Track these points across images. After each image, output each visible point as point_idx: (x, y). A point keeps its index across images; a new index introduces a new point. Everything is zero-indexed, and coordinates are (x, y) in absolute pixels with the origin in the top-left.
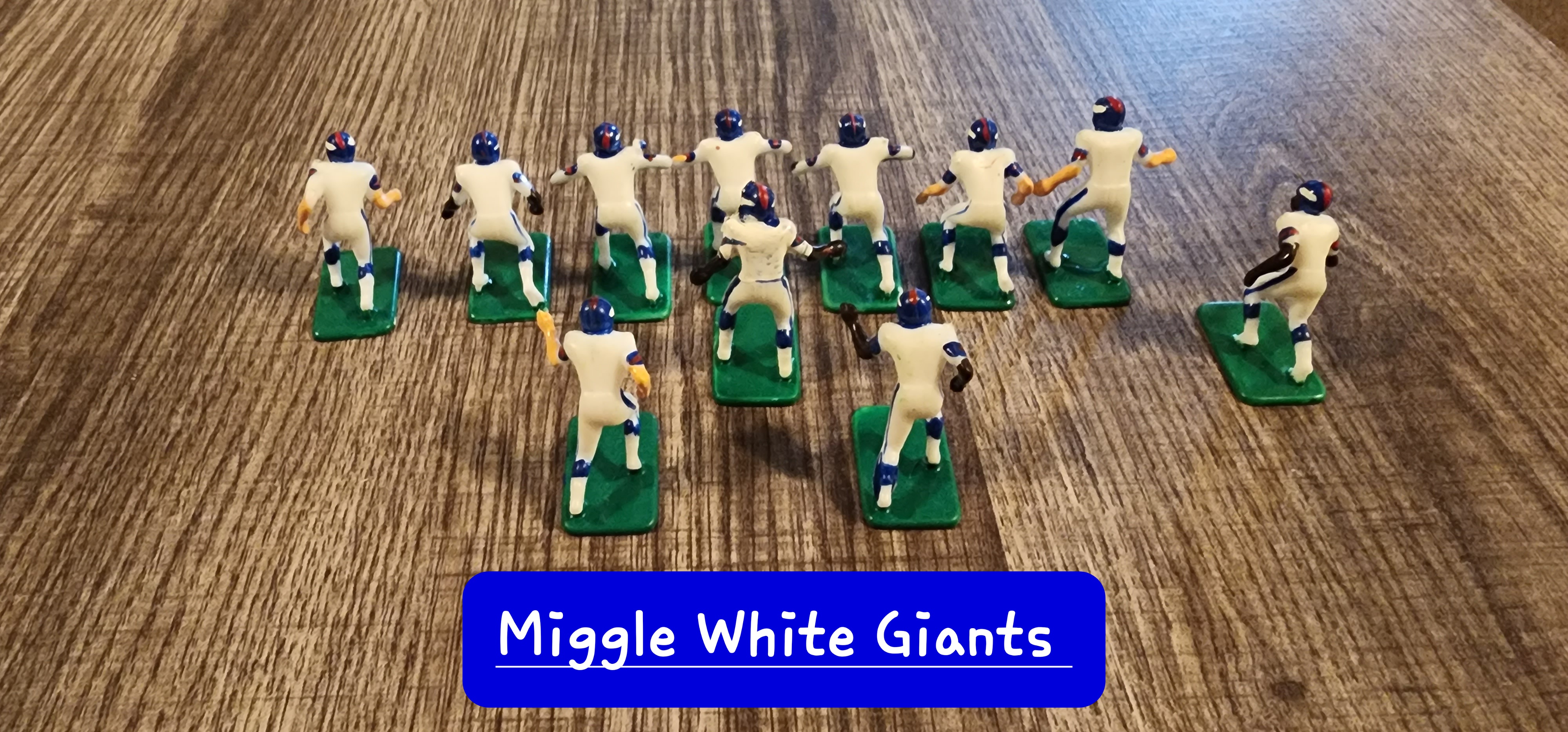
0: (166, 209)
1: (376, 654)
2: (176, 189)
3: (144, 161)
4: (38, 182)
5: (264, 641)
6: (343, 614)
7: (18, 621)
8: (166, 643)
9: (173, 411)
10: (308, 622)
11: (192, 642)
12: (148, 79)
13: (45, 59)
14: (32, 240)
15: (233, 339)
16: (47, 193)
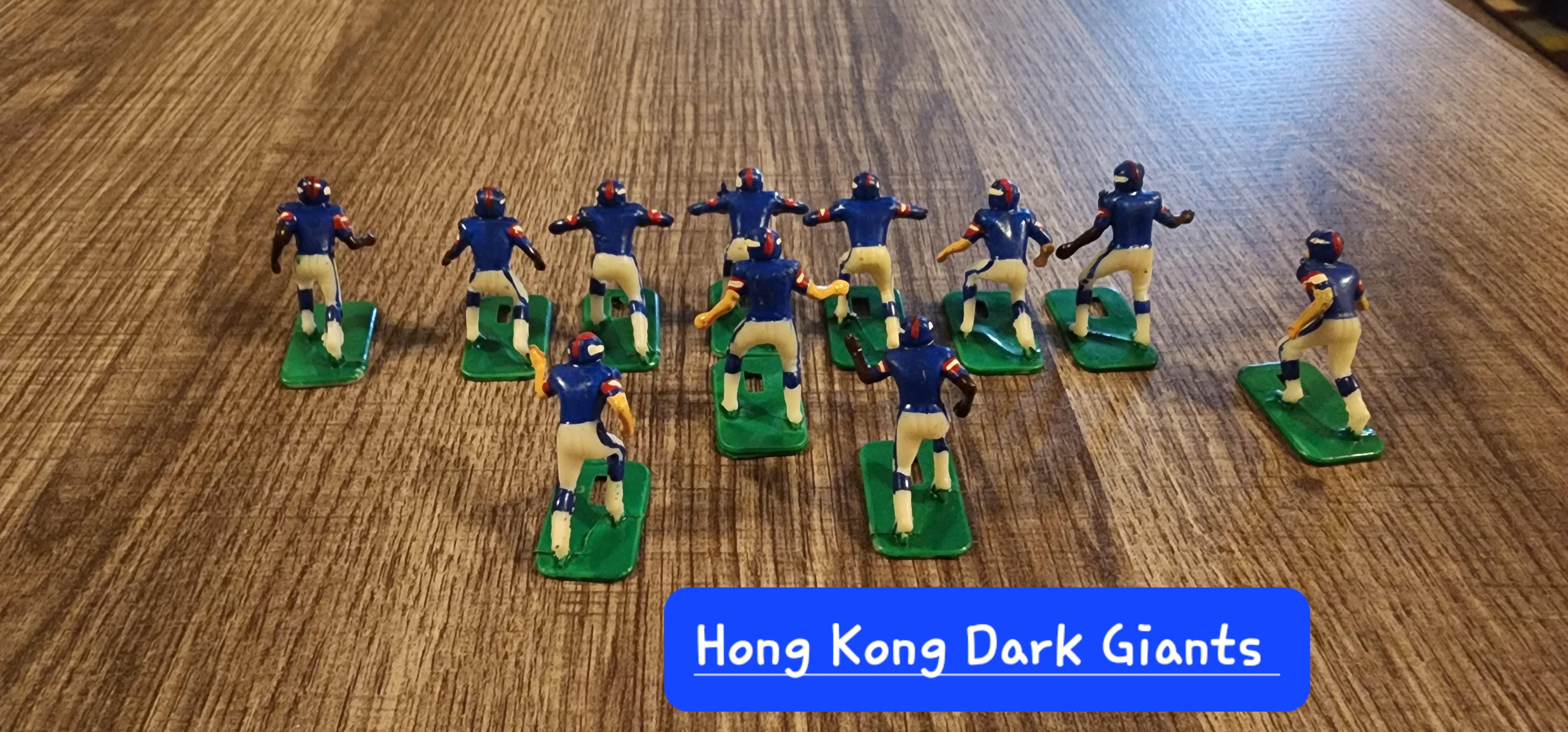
0: (340, 147)
1: (542, 444)
2: (347, 134)
3: (319, 115)
4: (231, 127)
5: (449, 433)
6: (513, 416)
7: (245, 416)
8: (368, 433)
9: (359, 282)
10: (484, 422)
11: (389, 432)
12: (317, 60)
13: (227, 46)
14: (231, 166)
15: (405, 236)
16: (240, 135)
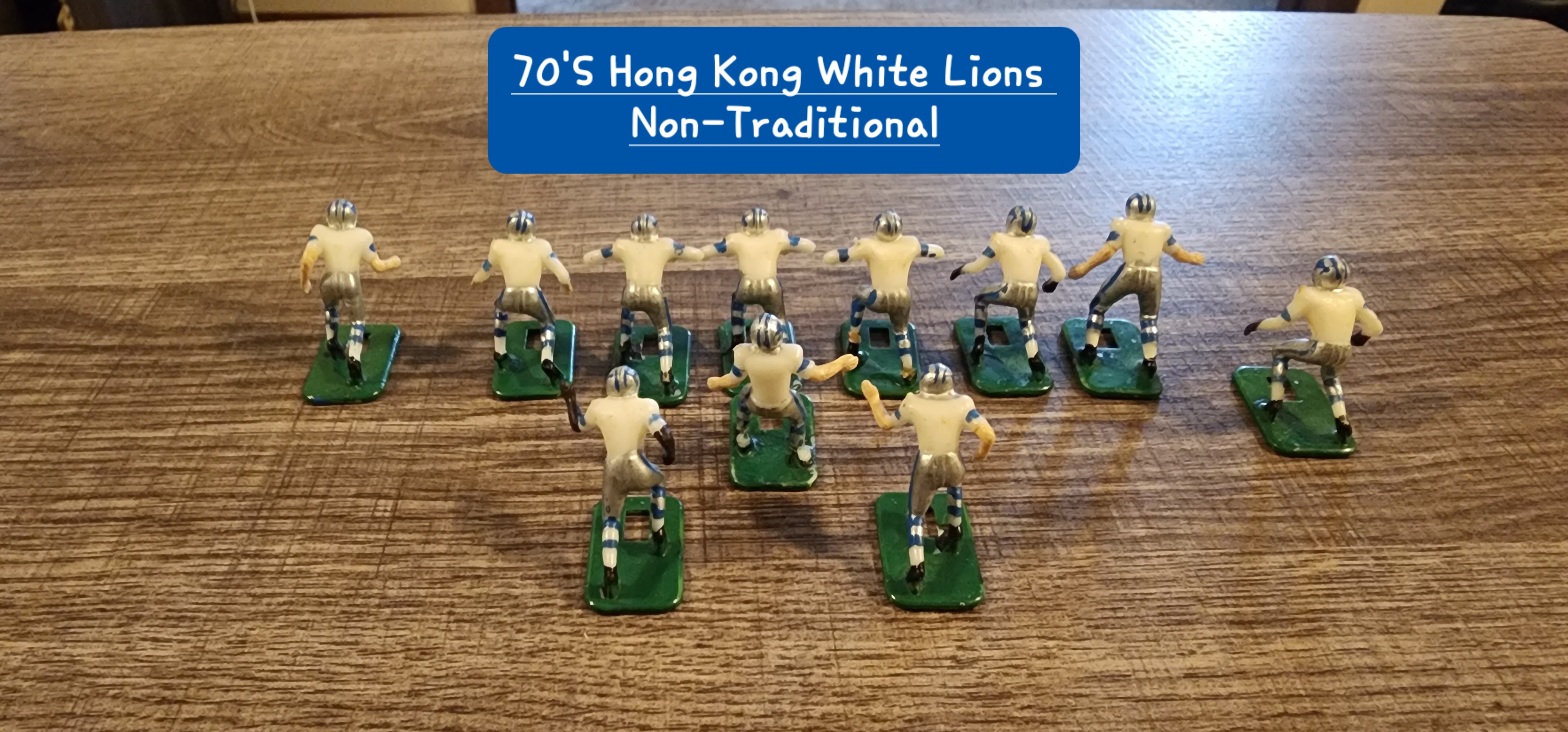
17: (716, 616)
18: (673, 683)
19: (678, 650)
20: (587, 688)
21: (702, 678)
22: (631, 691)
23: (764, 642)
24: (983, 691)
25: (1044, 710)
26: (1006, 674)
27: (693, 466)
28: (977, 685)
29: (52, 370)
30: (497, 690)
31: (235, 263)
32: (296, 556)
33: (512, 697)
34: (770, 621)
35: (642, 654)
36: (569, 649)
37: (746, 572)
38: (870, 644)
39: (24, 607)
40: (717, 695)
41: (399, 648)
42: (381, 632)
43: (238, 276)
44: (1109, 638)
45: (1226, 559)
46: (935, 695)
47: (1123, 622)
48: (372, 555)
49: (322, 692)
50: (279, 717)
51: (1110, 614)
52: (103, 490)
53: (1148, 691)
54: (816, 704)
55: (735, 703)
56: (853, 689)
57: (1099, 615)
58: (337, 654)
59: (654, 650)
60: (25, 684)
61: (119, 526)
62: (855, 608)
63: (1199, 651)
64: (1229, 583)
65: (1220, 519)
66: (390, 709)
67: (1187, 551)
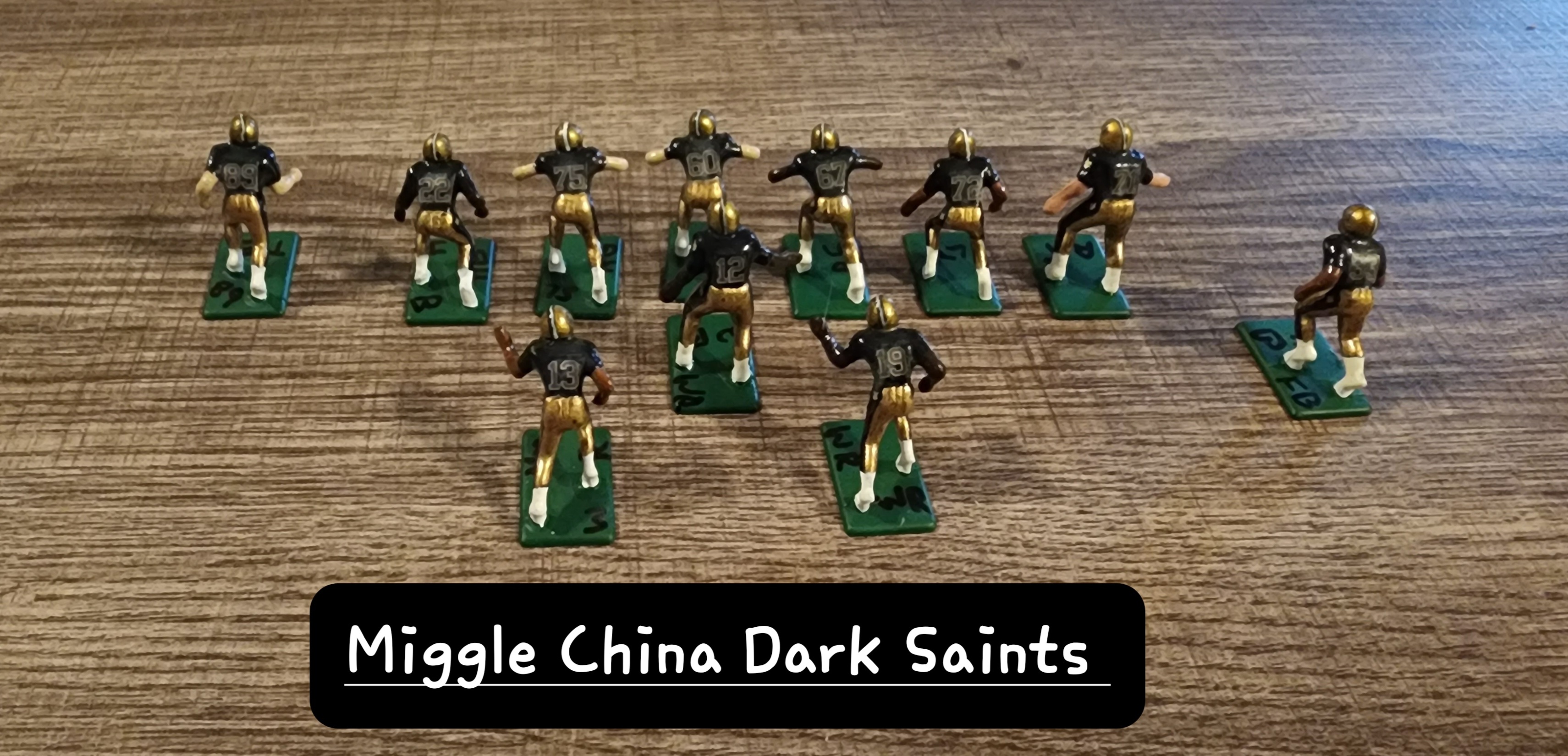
17: (1088, 486)
18: (1069, 544)
19: (1063, 515)
20: (995, 548)
21: (1093, 540)
22: (1035, 551)
23: (1139, 509)
24: (1343, 552)
25: (1399, 568)
26: (1360, 538)
27: (1020, 346)
28: (1337, 547)
29: (359, 245)
30: (916, 550)
31: (488, 132)
32: (682, 428)
33: (931, 556)
34: (1137, 490)
35: (1033, 519)
36: (966, 514)
37: (1102, 446)
38: (1232, 511)
39: (452, 474)
40: (1110, 555)
41: (813, 513)
42: (792, 499)
43: (498, 147)
44: (1442, 506)
45: (1529, 436)
46: (1301, 555)
47: (1451, 493)
48: (754, 429)
49: (761, 551)
50: (731, 572)
51: (1436, 485)
52: (469, 365)
53: (1485, 552)
54: (1201, 562)
55: (1130, 562)
56: (1230, 550)
57: (1428, 486)
58: (759, 518)
59: (1042, 516)
60: (489, 544)
61: (503, 399)
62: (1210, 480)
63: (1523, 518)
64: (1537, 458)
65: (1517, 400)
66: (829, 566)
67: (1494, 429)
